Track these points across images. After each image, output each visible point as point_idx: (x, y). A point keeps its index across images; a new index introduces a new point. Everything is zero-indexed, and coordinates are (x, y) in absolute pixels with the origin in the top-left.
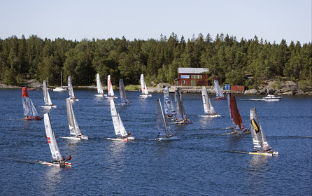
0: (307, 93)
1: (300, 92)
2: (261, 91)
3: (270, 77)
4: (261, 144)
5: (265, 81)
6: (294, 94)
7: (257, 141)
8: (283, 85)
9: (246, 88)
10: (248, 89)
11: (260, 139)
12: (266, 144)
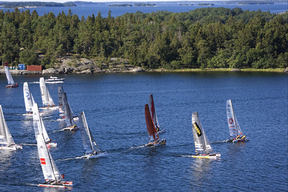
0: (104, 70)
1: (97, 70)
2: (59, 70)
3: (62, 54)
4: (204, 147)
5: (59, 60)
6: (92, 71)
7: (200, 145)
8: (78, 63)
9: (44, 68)
10: (45, 69)
11: (202, 142)
12: (209, 147)
